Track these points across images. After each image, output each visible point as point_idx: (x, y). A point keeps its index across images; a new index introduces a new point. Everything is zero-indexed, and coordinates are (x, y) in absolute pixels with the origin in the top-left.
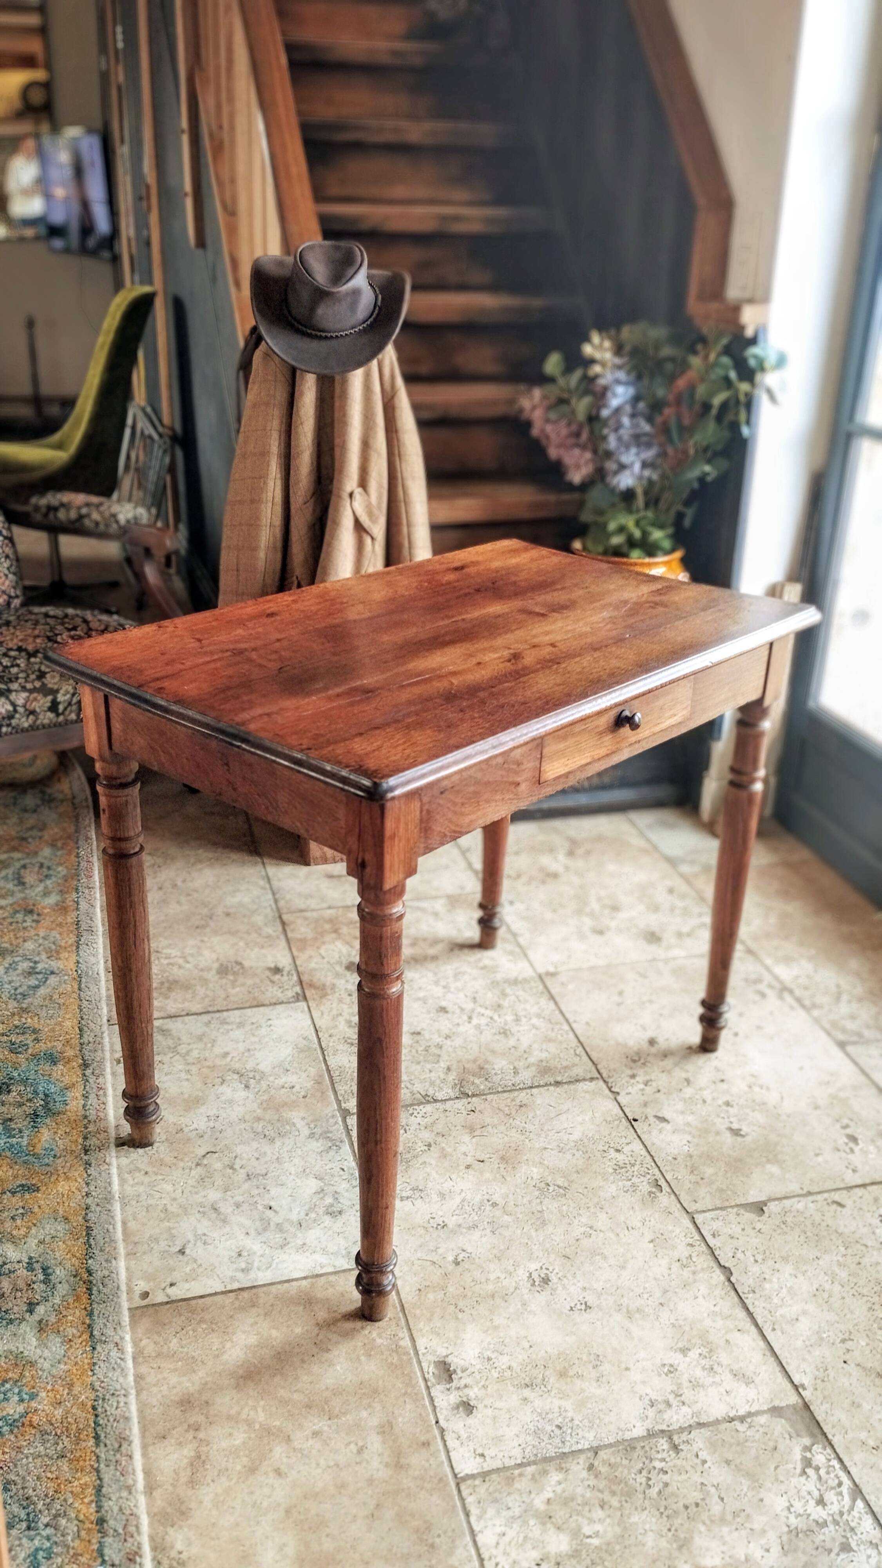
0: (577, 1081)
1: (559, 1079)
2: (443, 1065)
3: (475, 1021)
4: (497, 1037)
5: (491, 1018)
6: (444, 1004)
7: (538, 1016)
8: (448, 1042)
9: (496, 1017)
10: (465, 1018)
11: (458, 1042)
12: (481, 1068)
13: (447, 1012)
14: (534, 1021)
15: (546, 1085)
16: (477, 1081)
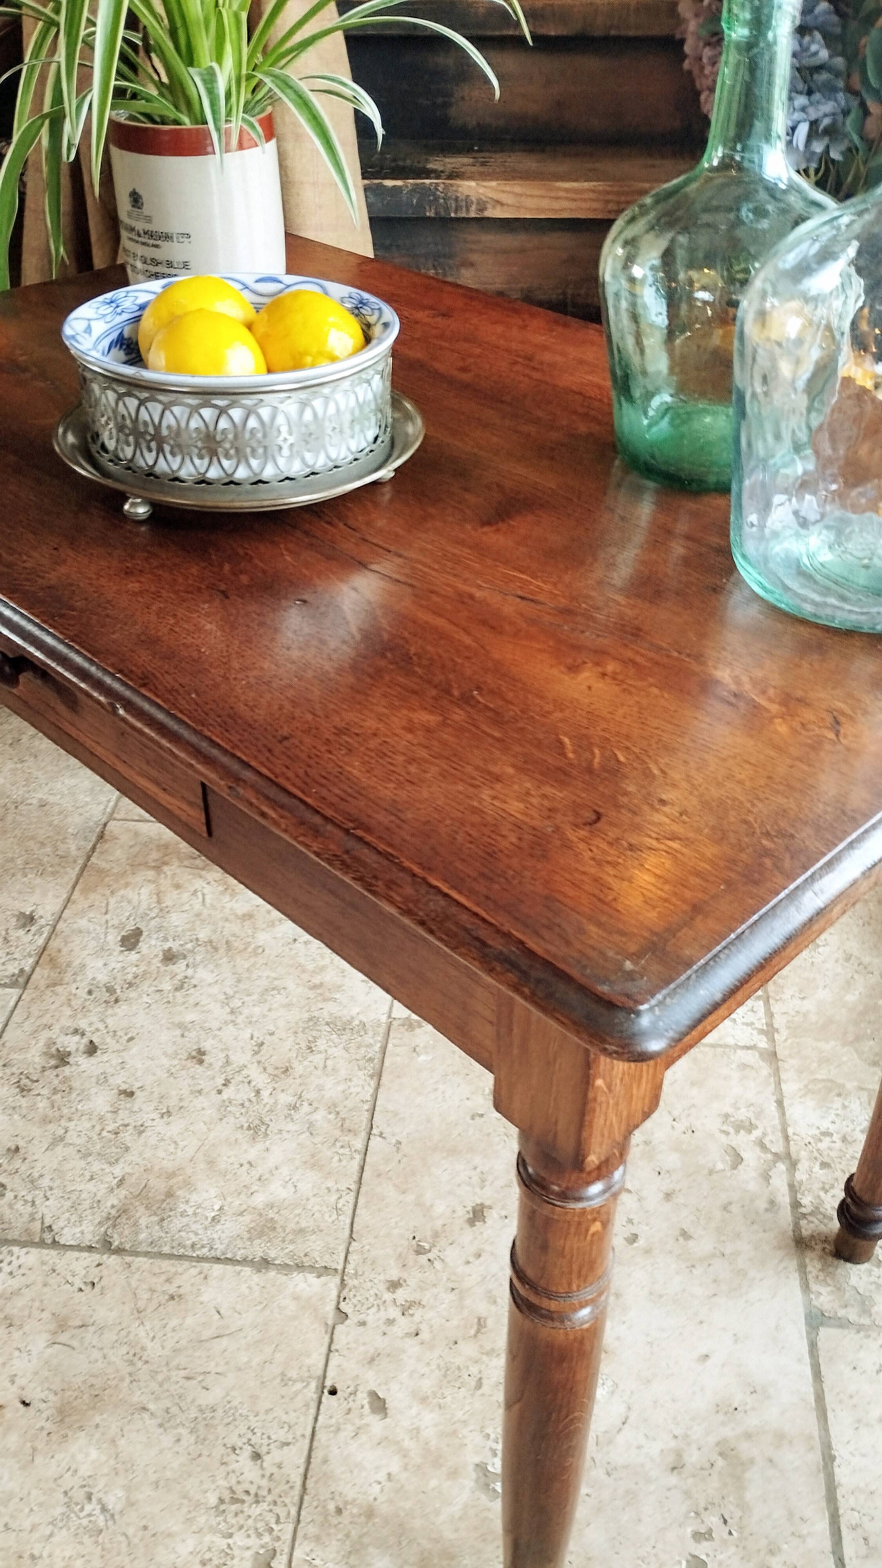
0: (300, 1267)
1: (272, 1254)
2: (118, 1171)
3: (227, 1093)
4: (239, 1135)
5: (258, 1092)
6: (207, 1045)
7: (332, 1108)
8: (160, 1125)
9: (265, 1094)
10: (220, 1081)
11: (176, 1126)
12: (170, 1194)
13: (201, 1062)
14: (319, 1116)
15: (244, 1262)
16: (143, 1222)
